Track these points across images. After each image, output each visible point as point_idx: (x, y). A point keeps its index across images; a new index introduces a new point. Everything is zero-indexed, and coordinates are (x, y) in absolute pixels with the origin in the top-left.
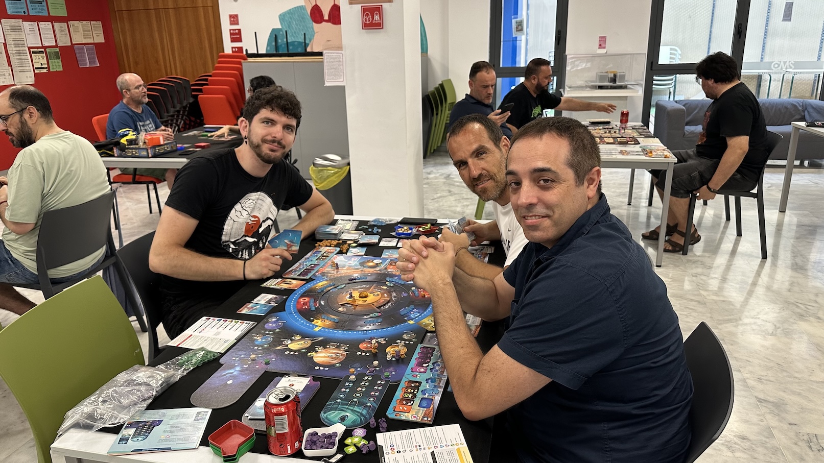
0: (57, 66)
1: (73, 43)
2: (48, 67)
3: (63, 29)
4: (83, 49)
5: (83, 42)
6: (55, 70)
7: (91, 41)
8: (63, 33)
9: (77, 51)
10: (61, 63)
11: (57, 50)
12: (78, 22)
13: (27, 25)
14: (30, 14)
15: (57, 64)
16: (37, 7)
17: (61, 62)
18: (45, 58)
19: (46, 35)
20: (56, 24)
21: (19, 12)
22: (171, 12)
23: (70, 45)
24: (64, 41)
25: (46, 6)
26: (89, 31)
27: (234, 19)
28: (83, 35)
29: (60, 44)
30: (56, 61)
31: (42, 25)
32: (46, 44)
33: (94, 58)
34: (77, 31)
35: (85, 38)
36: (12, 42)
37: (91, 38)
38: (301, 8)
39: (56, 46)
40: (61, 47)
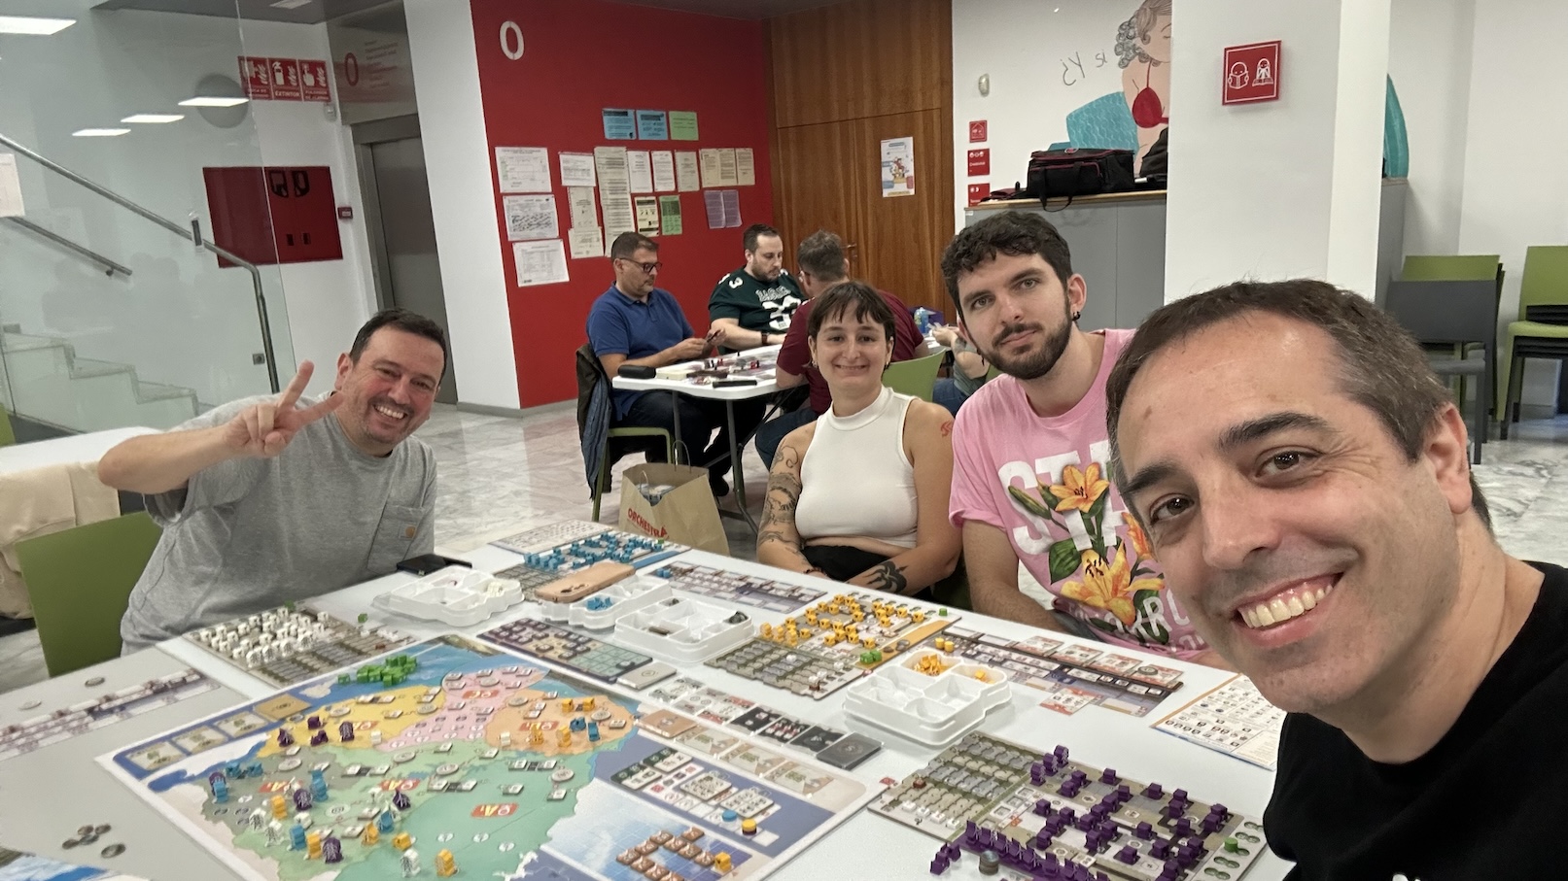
0: (674, 226)
1: (704, 186)
2: (660, 229)
3: (689, 163)
4: (718, 196)
5: (720, 185)
6: (669, 233)
7: (732, 182)
8: (689, 169)
9: (708, 201)
10: (680, 223)
11: (677, 198)
12: (714, 150)
13: (633, 157)
14: (640, 138)
15: (674, 223)
16: (652, 125)
17: (680, 220)
18: (656, 212)
19: (662, 174)
20: (679, 155)
21: (621, 134)
23: (697, 189)
24: (689, 184)
25: (665, 124)
26: (731, 165)
27: (979, 130)
28: (720, 171)
29: (682, 189)
30: (674, 217)
31: (657, 155)
32: (659, 188)
33: (734, 213)
34: (711, 165)
35: (723, 178)
36: (607, 185)
37: (733, 177)
38: (1116, 98)
39: (675, 192)
40: (684, 195)
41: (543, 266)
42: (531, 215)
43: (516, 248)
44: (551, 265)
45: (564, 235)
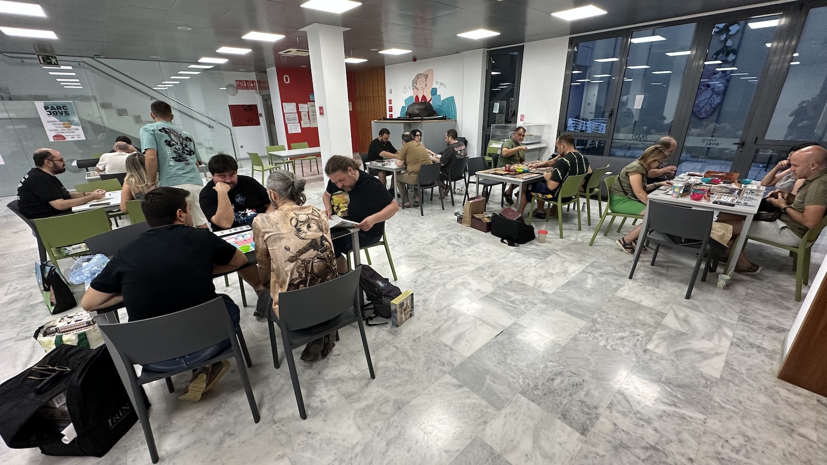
22: (372, 98)
27: (390, 101)
36: (311, 111)
38: (412, 97)
41: (295, 129)
42: (292, 118)
45: (300, 123)
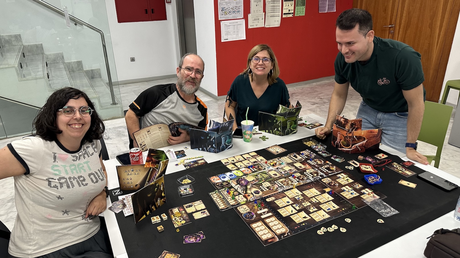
0: (301, 12)
2: (294, 13)
6: (298, 15)
10: (305, 10)
15: (302, 10)
17: (305, 8)
18: (293, 5)
30: (302, 7)
33: (333, 5)
41: (234, 32)
42: (231, 7)
43: (222, 23)
44: (238, 32)
45: (246, 18)
